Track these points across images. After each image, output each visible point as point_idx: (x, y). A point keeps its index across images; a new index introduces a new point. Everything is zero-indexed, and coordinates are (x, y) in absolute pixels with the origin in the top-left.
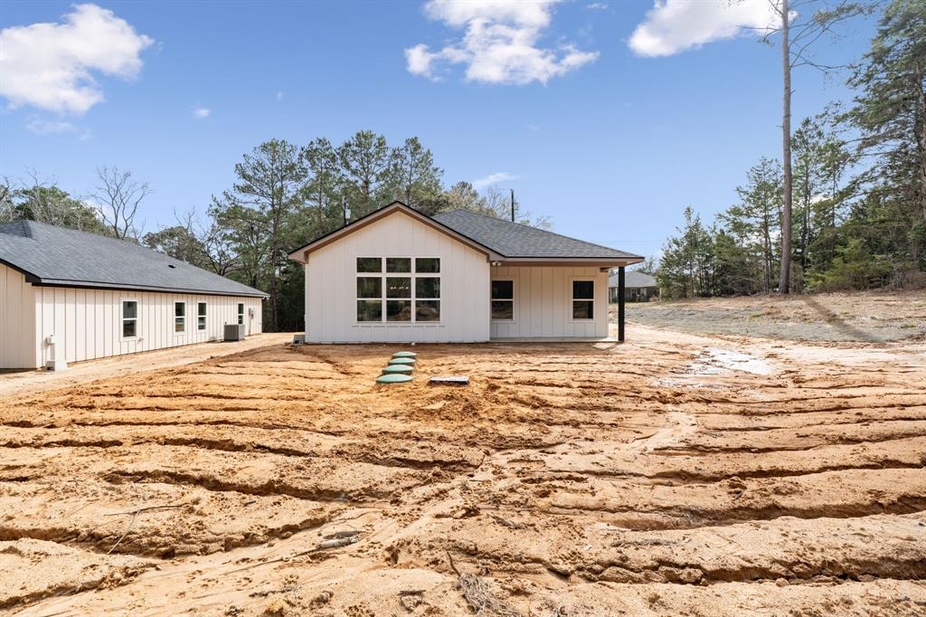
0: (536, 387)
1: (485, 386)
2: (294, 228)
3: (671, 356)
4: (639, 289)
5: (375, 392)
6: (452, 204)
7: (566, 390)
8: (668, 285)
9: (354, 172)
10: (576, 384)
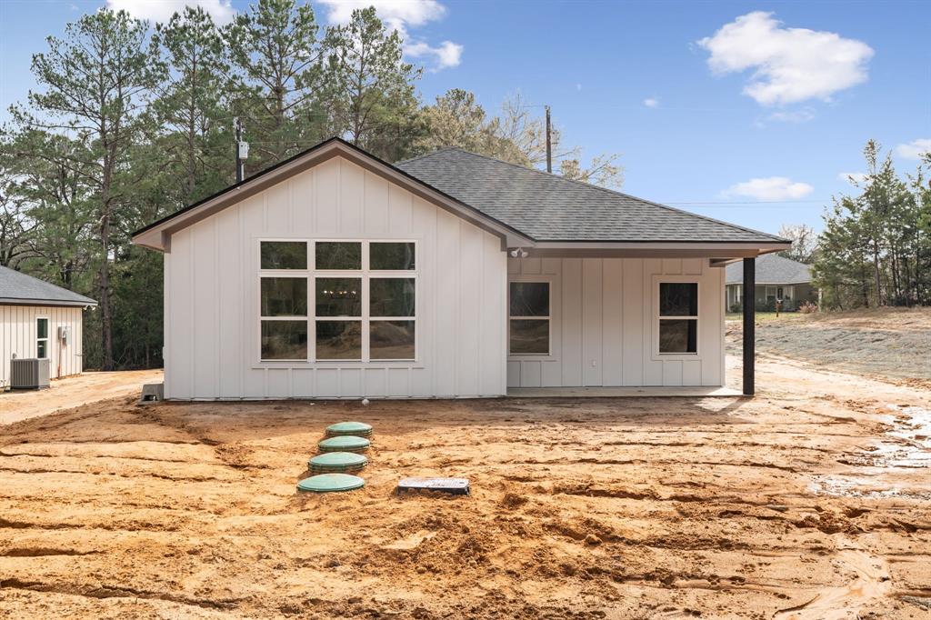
0: (592, 499)
1: (498, 496)
2: (142, 174)
3: (841, 428)
4: (780, 289)
5: (294, 510)
6: (436, 131)
7: (648, 505)
8: (835, 284)
9: (255, 72)
10: (666, 492)
